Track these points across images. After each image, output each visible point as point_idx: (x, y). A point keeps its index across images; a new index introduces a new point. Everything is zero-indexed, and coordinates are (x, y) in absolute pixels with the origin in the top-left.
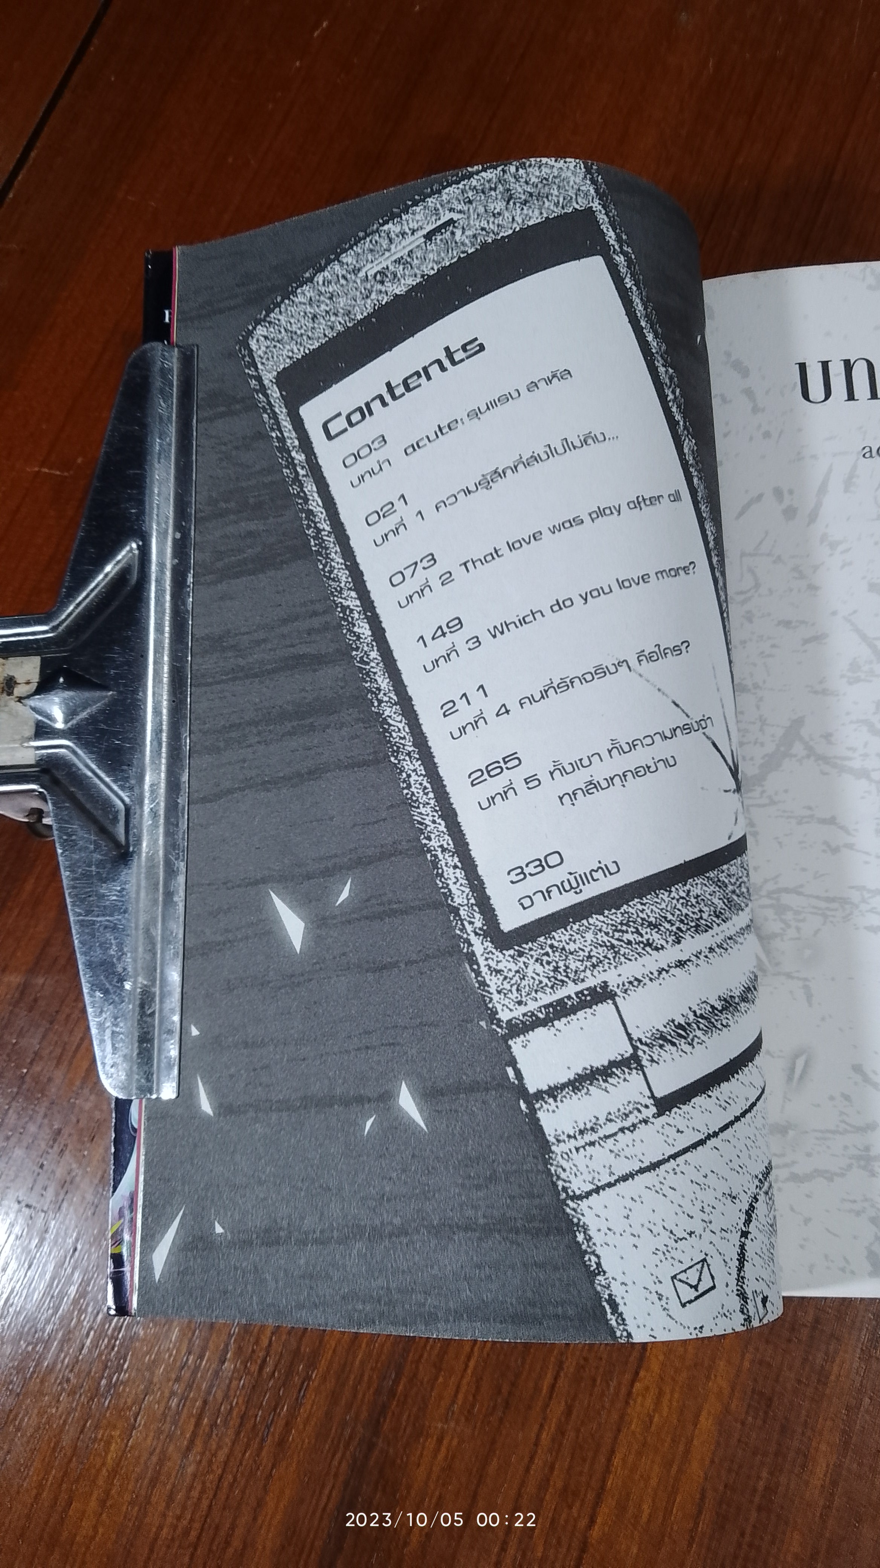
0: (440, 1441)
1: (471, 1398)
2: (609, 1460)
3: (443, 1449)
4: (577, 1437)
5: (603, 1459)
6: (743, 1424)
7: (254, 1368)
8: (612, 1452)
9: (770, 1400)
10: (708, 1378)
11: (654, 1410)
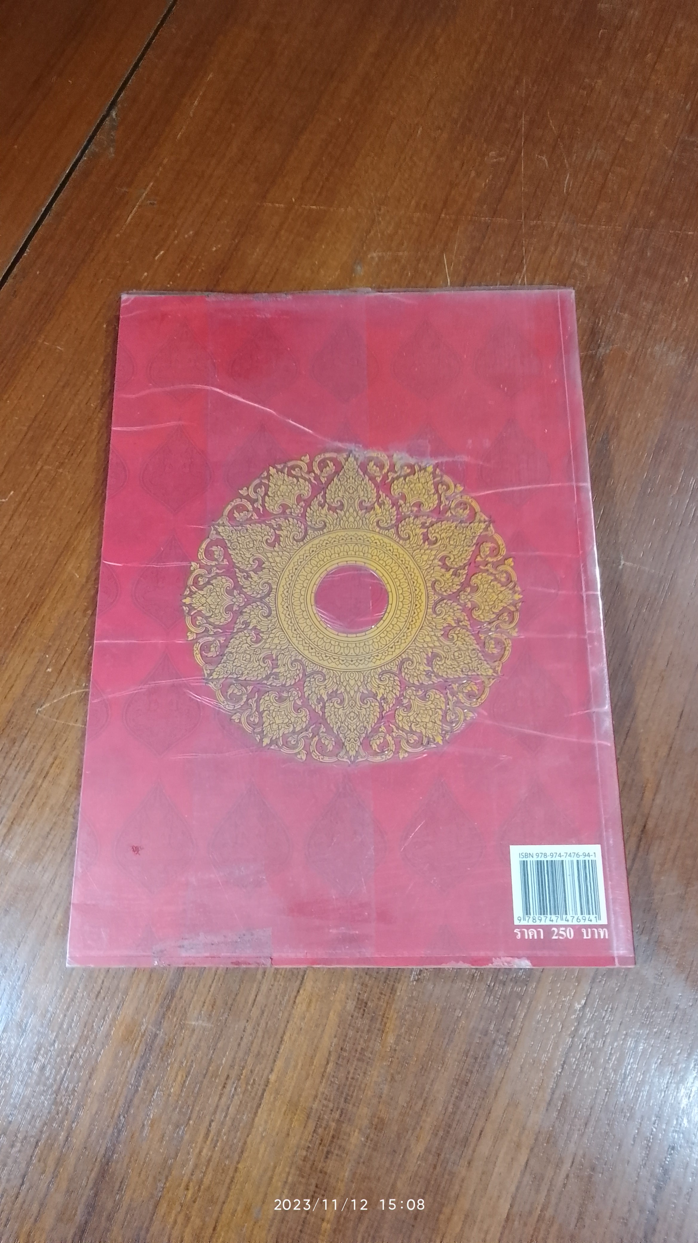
0: (194, 1030)
1: (210, 1008)
2: (282, 1038)
3: (195, 1036)
4: (266, 1027)
5: (279, 1036)
6: (352, 1017)
7: (93, 996)
8: (284, 1033)
9: (366, 1003)
10: (335, 992)
11: (307, 1010)
